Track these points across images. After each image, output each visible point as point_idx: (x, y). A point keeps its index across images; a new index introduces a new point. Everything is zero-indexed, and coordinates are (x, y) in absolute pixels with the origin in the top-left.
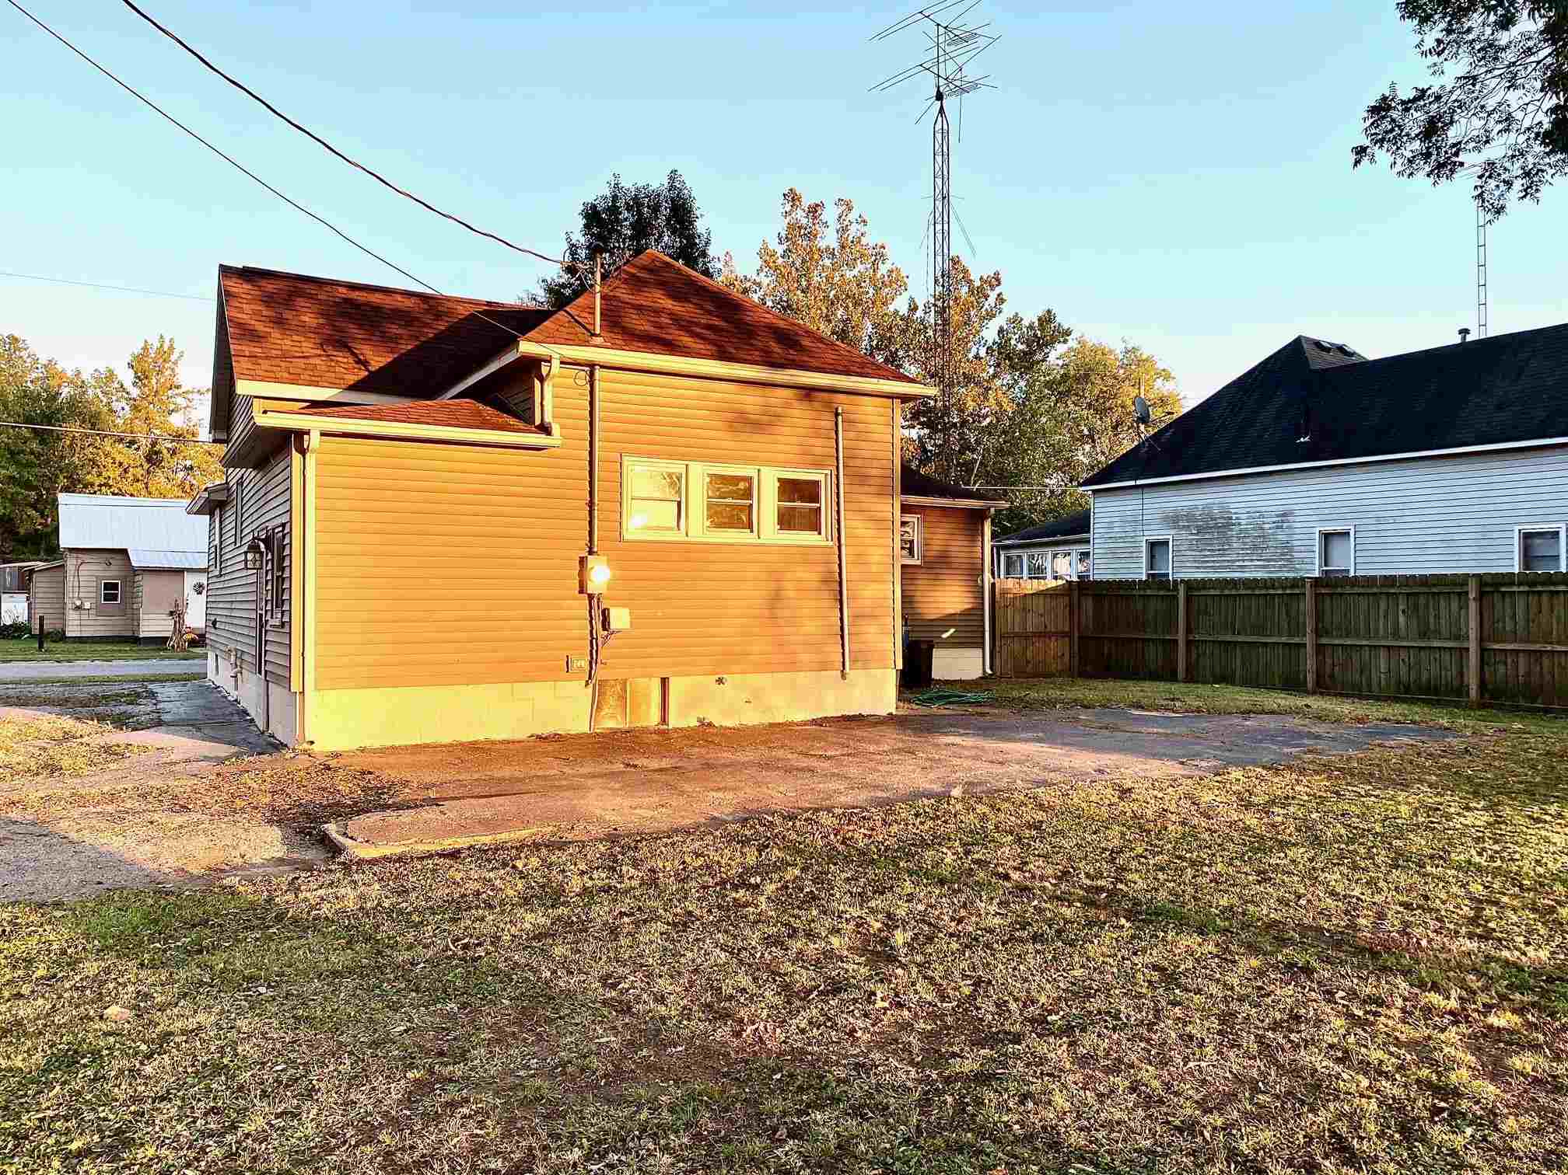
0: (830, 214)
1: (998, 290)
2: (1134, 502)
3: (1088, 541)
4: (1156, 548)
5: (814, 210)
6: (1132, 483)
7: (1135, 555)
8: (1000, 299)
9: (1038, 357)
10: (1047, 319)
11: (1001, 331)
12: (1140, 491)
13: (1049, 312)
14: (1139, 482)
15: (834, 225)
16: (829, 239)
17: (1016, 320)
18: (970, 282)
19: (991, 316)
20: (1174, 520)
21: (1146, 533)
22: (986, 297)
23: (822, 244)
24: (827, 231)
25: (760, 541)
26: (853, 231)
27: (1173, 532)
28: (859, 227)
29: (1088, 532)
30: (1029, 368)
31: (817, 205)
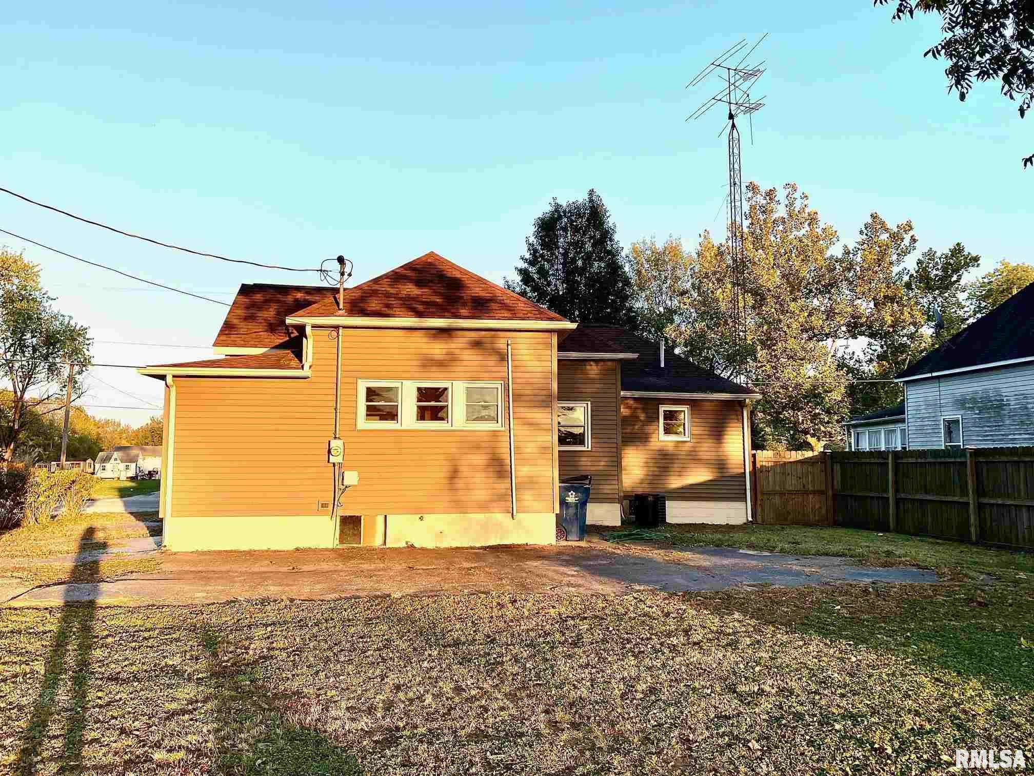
0: (781, 195)
1: (911, 233)
2: (932, 390)
3: (903, 421)
4: (951, 426)
5: (770, 194)
6: (929, 375)
7: (936, 431)
8: (913, 240)
9: (954, 278)
10: (957, 250)
11: (920, 262)
12: (937, 381)
13: (958, 244)
14: (935, 374)
15: (784, 201)
16: (781, 212)
17: (930, 254)
18: (887, 230)
19: (906, 252)
20: (961, 403)
21: (943, 414)
22: (902, 240)
23: (775, 216)
24: (779, 207)
25: (453, 428)
26: (798, 205)
27: (962, 412)
28: (802, 201)
29: (904, 413)
30: (947, 288)
31: (771, 190)
